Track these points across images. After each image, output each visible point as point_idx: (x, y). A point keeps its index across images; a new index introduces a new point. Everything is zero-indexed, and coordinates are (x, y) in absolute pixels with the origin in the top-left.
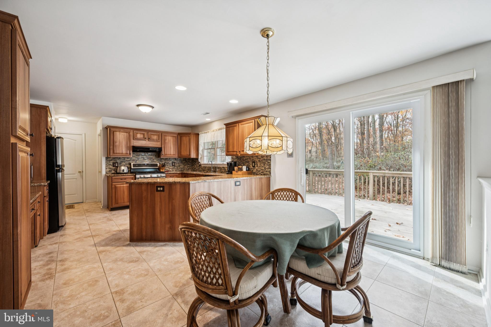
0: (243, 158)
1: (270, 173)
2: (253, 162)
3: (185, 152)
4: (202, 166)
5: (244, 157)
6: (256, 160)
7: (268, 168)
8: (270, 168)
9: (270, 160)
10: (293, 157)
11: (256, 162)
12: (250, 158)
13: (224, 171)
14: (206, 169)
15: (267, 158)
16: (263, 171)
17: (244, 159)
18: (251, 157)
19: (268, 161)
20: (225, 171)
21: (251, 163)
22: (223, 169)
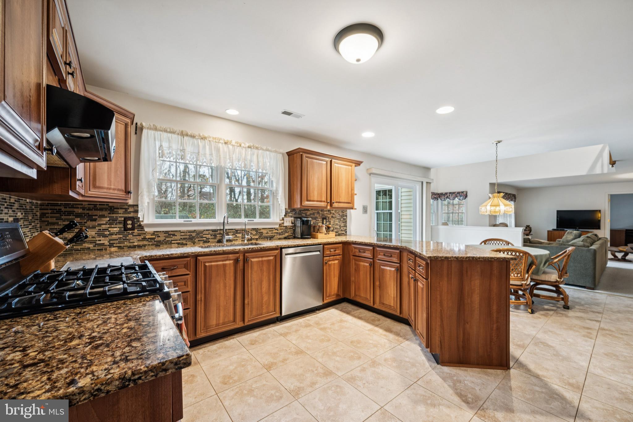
0: (306, 212)
1: (346, 232)
2: (323, 219)
3: (112, 179)
4: (146, 229)
5: (308, 210)
6: (329, 216)
7: (344, 226)
8: (346, 226)
9: (346, 216)
10: (367, 213)
11: (327, 218)
12: (318, 213)
13: (257, 237)
14: (178, 237)
15: (343, 214)
16: (338, 230)
17: (308, 213)
18: (320, 212)
19: (344, 217)
20: (260, 237)
21: (320, 219)
22: (254, 232)
